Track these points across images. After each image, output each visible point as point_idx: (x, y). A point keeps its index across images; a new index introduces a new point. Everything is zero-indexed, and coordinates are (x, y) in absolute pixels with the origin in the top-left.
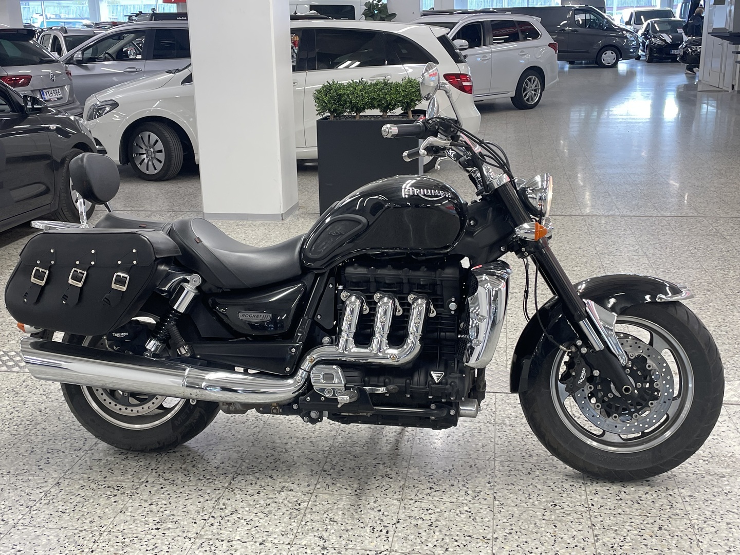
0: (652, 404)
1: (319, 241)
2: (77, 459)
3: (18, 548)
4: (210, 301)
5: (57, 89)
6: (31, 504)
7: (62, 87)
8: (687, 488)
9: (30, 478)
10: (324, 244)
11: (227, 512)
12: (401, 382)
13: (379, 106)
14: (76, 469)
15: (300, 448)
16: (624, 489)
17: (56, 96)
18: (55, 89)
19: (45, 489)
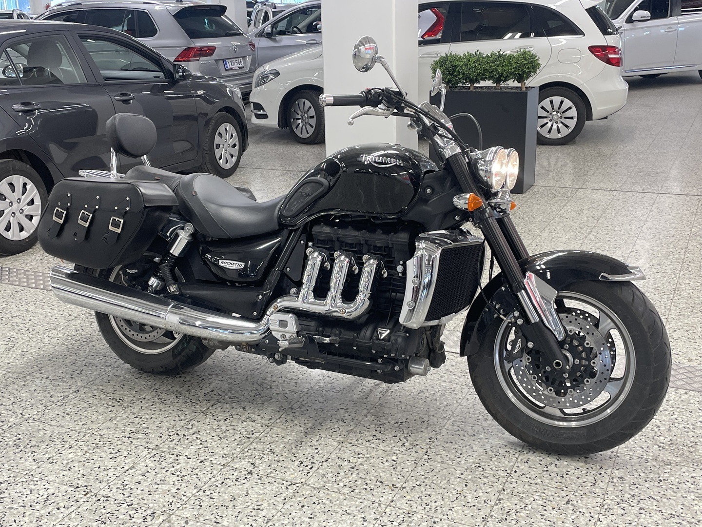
0: (588, 381)
1: (292, 200)
2: (104, 373)
3: (20, 436)
5: (239, 59)
6: (49, 404)
7: (244, 57)
8: (622, 470)
9: (60, 384)
10: (296, 203)
11: (191, 432)
12: (349, 335)
14: (97, 381)
15: (283, 387)
16: (557, 462)
17: (238, 65)
18: (237, 59)
19: (65, 394)
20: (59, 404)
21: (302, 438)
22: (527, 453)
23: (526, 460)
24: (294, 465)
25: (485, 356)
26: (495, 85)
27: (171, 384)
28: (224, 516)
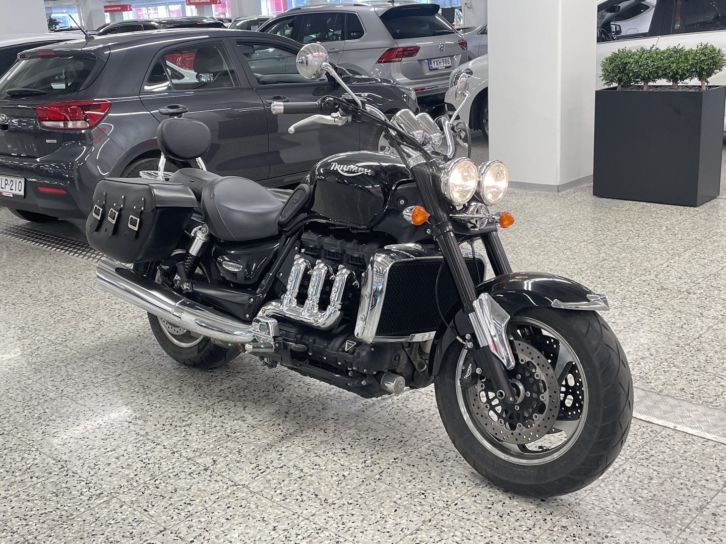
0: (536, 417)
1: (287, 206)
4: (214, 248)
5: (447, 58)
7: (452, 56)
8: (572, 519)
10: (289, 209)
11: (184, 424)
12: (321, 344)
13: (665, 76)
16: (507, 501)
17: (445, 65)
18: (444, 59)
20: (97, 385)
21: (276, 443)
22: (482, 487)
23: (475, 494)
24: (249, 467)
25: (447, 379)
26: (671, 84)
27: (200, 377)
28: (156, 505)
